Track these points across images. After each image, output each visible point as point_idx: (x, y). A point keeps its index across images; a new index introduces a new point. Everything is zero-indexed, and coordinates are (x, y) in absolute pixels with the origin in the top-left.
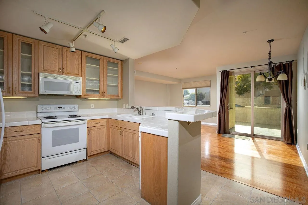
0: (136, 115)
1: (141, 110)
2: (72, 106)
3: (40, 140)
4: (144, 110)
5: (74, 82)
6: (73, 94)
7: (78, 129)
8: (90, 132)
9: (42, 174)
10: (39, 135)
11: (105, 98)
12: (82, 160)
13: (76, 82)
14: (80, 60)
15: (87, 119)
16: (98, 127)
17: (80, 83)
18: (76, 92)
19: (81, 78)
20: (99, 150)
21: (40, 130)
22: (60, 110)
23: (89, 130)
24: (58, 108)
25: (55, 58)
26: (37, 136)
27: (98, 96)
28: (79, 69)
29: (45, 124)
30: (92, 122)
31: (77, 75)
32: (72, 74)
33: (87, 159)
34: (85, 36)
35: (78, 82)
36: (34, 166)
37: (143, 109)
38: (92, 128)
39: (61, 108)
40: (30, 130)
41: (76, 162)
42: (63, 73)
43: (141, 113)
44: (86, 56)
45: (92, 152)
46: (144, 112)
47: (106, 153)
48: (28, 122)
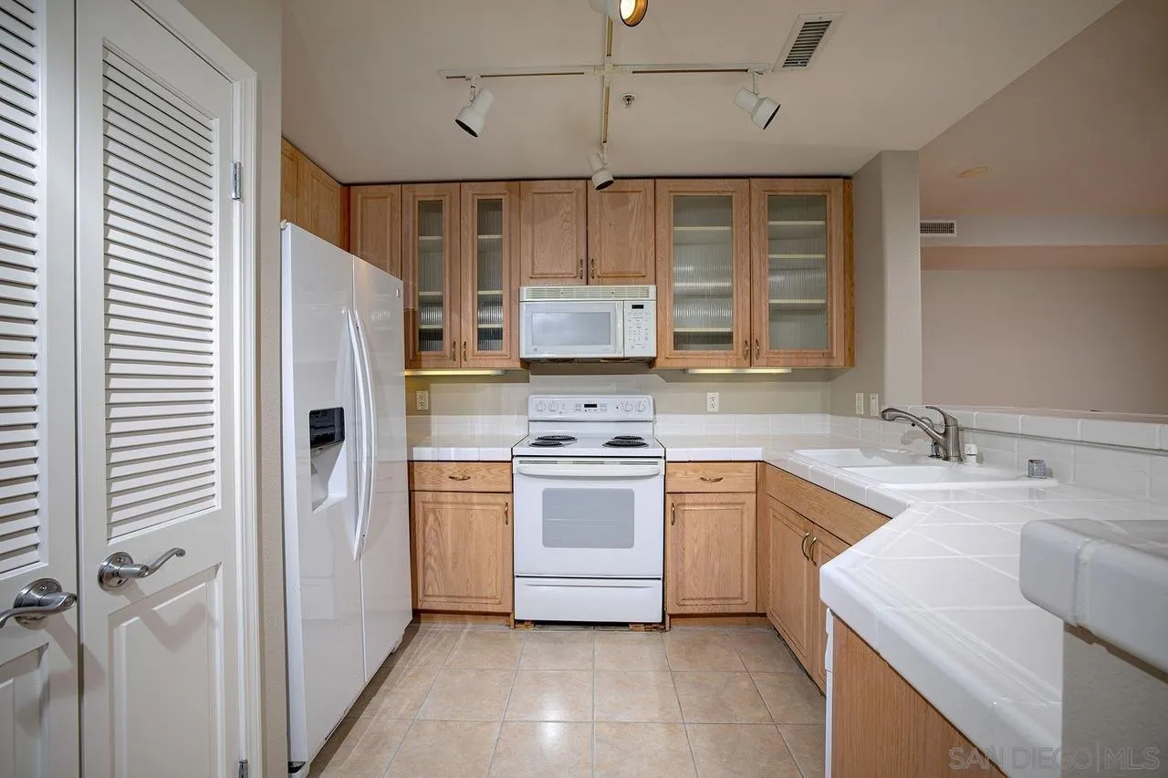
0: (914, 460)
1: (945, 434)
2: (633, 400)
3: (508, 515)
4: (966, 436)
5: (628, 305)
6: (621, 356)
7: (630, 495)
8: (679, 514)
9: (517, 630)
10: (507, 498)
11: (759, 366)
12: (645, 624)
13: (635, 307)
14: (651, 218)
15: (665, 458)
16: (714, 498)
17: (650, 307)
18: (633, 347)
19: (652, 288)
20: (719, 599)
21: (510, 482)
22: (591, 413)
23: (673, 505)
24: (586, 406)
25: (565, 230)
26: (501, 499)
27: (727, 361)
28: (646, 254)
29: (521, 462)
30: (686, 473)
31: (640, 277)
32: (621, 277)
33: (667, 625)
34: (628, 100)
35: (641, 307)
36: (495, 598)
37: (958, 429)
38: (688, 499)
39: (595, 406)
40: (484, 477)
41: (625, 625)
42: (591, 279)
43: (946, 450)
44: (672, 194)
45: (686, 603)
46: (971, 449)
47: (750, 619)
48: (479, 451)
